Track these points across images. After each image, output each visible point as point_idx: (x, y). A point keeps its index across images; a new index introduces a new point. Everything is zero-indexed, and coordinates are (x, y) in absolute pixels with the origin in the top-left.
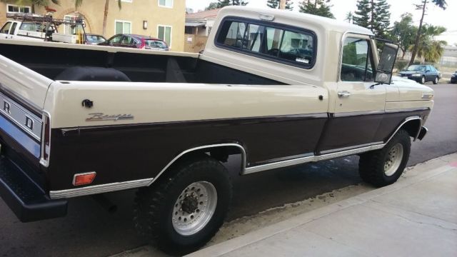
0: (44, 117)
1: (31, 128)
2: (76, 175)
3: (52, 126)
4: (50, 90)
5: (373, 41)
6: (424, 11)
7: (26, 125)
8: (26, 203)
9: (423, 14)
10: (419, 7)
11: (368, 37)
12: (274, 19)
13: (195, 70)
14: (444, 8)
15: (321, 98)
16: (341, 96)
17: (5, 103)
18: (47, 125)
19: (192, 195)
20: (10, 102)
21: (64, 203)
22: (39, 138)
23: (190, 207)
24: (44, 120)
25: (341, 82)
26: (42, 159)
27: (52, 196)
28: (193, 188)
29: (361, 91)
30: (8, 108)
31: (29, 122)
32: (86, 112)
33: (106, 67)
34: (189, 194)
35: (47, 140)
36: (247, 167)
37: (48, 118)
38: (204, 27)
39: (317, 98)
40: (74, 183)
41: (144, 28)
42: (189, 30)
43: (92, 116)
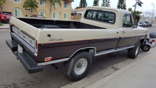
0: (35, 40)
1: (32, 43)
2: (45, 58)
3: (38, 43)
4: (37, 31)
5: (132, 15)
6: (135, 7)
7: (30, 42)
8: (30, 67)
9: (135, 8)
10: (134, 6)
11: (130, 14)
12: (102, 10)
13: (78, 25)
14: (141, 7)
15: (118, 32)
16: (123, 32)
17: (24, 36)
18: (36, 43)
19: (80, 63)
20: (25, 35)
21: (42, 67)
22: (34, 47)
23: (79, 66)
24: (35, 41)
25: (123, 28)
26: (35, 53)
27: (38, 65)
28: (81, 60)
29: (128, 30)
30: (25, 37)
31: (31, 42)
32: (49, 38)
33: (53, 25)
34: (79, 62)
35: (36, 47)
36: (96, 54)
37: (37, 40)
38: (76, 13)
39: (116, 32)
40: (45, 61)
41: (61, 14)
42: (72, 14)
43: (50, 39)
